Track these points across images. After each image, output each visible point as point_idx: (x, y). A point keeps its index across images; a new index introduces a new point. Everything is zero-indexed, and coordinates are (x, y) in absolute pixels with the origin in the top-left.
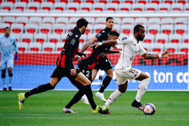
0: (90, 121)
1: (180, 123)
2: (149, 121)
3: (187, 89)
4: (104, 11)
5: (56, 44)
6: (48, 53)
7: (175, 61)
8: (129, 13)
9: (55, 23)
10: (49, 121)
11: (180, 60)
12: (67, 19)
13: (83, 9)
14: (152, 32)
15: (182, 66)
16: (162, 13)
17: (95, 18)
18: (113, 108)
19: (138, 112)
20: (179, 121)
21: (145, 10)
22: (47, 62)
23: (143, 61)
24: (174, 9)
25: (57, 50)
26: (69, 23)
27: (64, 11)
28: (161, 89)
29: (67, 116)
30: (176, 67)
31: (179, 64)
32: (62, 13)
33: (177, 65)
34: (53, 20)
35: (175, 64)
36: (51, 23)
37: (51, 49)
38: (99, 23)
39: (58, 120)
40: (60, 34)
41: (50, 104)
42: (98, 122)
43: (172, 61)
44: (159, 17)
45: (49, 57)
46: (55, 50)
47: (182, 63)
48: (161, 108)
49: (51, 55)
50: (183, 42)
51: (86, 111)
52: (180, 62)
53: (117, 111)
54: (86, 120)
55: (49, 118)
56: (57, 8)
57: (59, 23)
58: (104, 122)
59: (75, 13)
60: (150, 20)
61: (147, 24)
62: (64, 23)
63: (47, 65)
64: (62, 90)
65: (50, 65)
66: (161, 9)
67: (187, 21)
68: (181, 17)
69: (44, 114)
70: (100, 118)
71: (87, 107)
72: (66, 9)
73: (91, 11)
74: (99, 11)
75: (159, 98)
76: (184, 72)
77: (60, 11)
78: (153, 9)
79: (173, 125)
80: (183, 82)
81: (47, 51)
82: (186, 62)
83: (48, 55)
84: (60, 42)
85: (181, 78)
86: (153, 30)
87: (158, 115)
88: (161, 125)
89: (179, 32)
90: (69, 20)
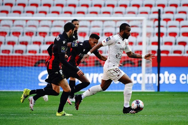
0: (46, 121)
1: (134, 123)
2: (103, 121)
3: (141, 89)
4: (60, 15)
5: (13, 46)
6: (6, 55)
7: (130, 62)
8: (85, 17)
9: (13, 26)
10: (6, 121)
11: (135, 61)
12: (25, 22)
13: (40, 12)
14: (107, 35)
15: (136, 68)
16: (117, 16)
17: (52, 21)
18: (69, 108)
19: (94, 112)
20: (133, 120)
21: (100, 13)
22: (5, 64)
23: (99, 63)
24: (129, 13)
25: (14, 52)
26: (26, 26)
27: (22, 14)
28: (115, 89)
29: (24, 116)
30: (130, 69)
31: (133, 65)
32: (20, 16)
33: (131, 67)
34: (11, 23)
35: (130, 65)
36: (9, 26)
37: (9, 51)
38: (55, 26)
39: (15, 120)
40: (18, 36)
41: (7, 104)
42: (54, 121)
43: (126, 63)
44: (114, 20)
45: (7, 59)
46: (13, 52)
47: (136, 64)
48: (115, 108)
49: (9, 57)
50: (137, 44)
51: (42, 112)
52: (134, 63)
53: (73, 111)
54: (42, 120)
55: (6, 118)
56: (15, 12)
57: (17, 26)
58: (60, 122)
59: (33, 16)
60: (106, 23)
61: (103, 27)
62: (22, 26)
63: (5, 67)
64: (19, 91)
65: (11, 67)
66: (117, 13)
67: (141, 24)
68: (136, 20)
69: (2, 115)
70: (55, 118)
71: (44, 108)
72: (24, 12)
73: (48, 14)
74: (56, 14)
75: (113, 99)
76: (138, 73)
77: (17, 14)
78: (109, 13)
79: (127, 124)
80: (137, 83)
81: (5, 53)
82: (140, 63)
83: (5, 57)
84: (18, 44)
85: (135, 78)
86: (109, 33)
87: (113, 115)
88: (115, 124)
89: (134, 34)
90: (26, 23)
